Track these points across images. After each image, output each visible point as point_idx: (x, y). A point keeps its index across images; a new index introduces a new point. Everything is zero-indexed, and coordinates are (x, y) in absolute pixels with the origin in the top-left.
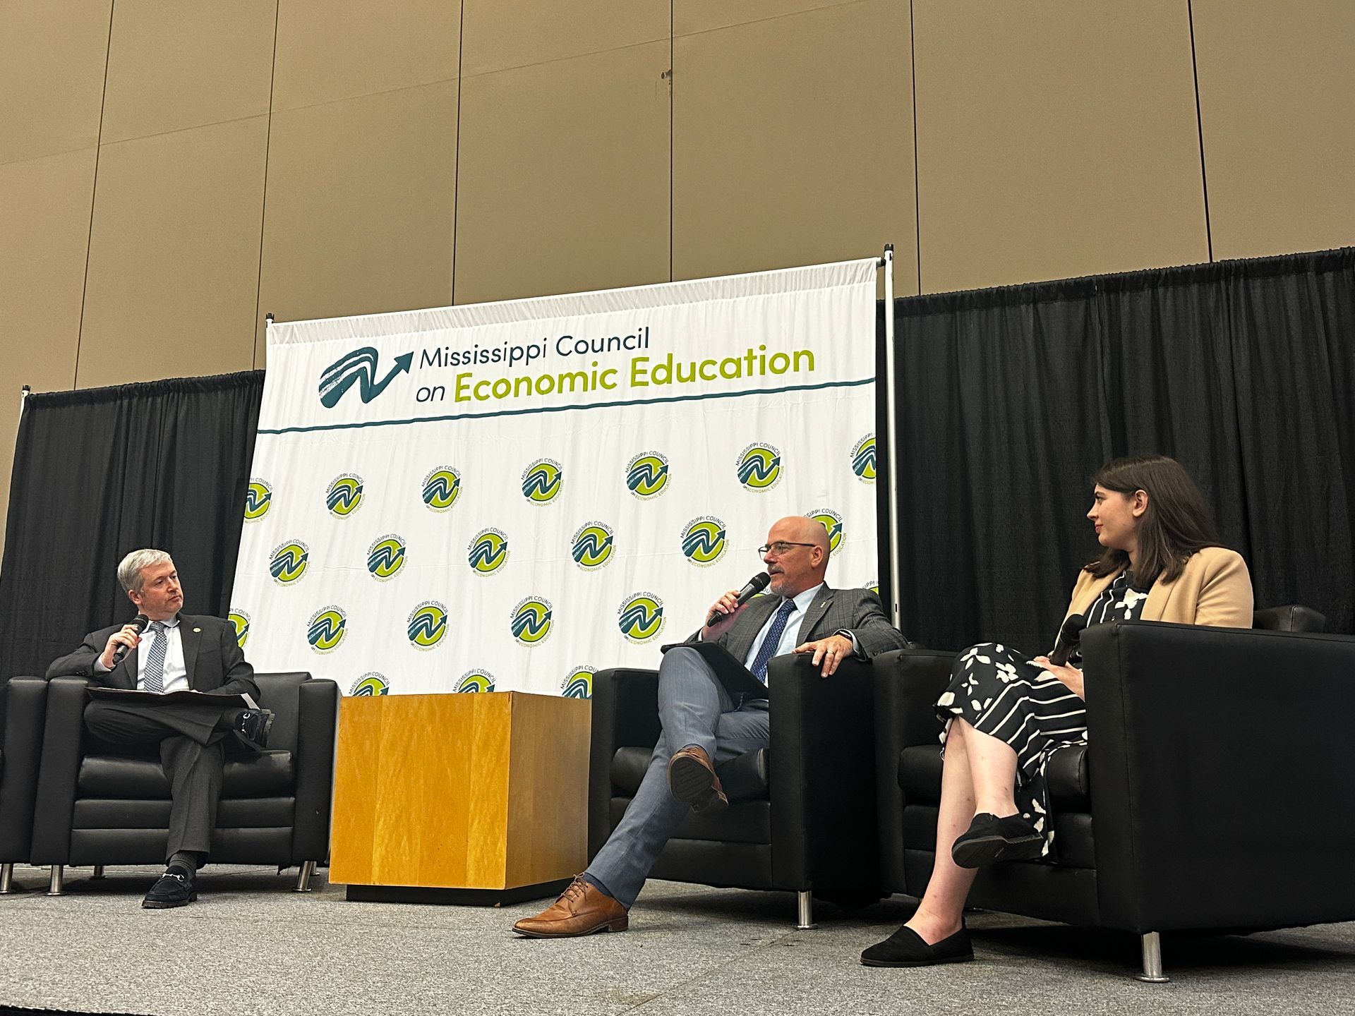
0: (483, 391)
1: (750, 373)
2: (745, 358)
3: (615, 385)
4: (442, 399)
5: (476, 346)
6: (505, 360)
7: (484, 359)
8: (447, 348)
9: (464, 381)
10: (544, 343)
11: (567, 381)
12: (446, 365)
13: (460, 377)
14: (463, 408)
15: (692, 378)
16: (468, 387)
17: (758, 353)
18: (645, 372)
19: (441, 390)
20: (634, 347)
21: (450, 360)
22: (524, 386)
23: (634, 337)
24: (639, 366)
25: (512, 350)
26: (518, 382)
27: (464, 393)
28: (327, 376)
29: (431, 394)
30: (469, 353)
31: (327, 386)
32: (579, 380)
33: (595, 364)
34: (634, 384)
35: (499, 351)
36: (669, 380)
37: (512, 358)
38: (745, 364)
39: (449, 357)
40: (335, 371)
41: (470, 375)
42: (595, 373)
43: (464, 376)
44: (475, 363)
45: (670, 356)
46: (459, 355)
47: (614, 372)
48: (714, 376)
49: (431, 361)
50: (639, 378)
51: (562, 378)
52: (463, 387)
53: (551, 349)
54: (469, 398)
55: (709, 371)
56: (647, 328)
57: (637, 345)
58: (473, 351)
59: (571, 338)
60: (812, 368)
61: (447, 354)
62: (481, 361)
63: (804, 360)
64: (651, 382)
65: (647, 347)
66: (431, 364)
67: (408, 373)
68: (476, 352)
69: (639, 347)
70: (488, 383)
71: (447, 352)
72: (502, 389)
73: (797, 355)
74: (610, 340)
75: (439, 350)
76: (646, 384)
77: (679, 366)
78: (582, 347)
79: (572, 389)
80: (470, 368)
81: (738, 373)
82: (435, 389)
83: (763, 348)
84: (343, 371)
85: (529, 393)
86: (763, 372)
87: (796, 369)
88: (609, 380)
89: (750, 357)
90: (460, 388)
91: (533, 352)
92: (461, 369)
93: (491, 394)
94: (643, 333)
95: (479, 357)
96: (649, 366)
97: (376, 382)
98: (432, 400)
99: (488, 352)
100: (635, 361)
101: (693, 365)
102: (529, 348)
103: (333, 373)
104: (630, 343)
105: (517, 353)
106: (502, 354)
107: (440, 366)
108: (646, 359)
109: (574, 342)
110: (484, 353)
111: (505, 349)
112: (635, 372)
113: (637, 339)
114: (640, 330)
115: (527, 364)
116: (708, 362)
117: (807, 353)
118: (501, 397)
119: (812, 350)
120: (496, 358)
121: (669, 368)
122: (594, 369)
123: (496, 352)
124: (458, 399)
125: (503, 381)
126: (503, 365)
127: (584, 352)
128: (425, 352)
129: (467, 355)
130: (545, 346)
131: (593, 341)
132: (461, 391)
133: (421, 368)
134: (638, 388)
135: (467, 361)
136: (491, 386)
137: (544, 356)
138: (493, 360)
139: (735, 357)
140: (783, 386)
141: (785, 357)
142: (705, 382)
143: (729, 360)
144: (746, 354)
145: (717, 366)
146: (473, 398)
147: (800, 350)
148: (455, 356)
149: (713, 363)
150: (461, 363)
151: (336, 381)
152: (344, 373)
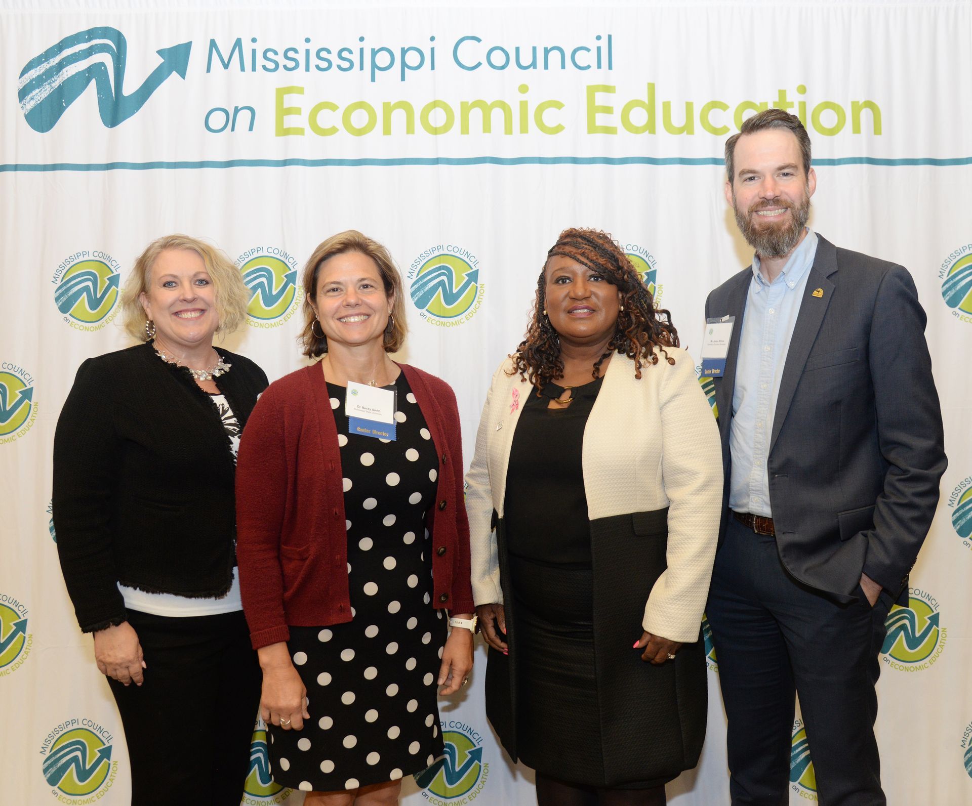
0: (326, 119)
3: (558, 129)
4: (251, 129)
5: (308, 40)
6: (362, 68)
7: (324, 65)
8: (254, 40)
9: (291, 100)
10: (432, 44)
11: (476, 115)
12: (254, 69)
14: (293, 148)
15: (688, 128)
16: (297, 111)
17: (793, 96)
18: (608, 110)
19: (248, 113)
20: (589, 67)
21: (260, 61)
22: (398, 117)
23: (588, 50)
24: (600, 99)
25: (374, 53)
26: (388, 109)
27: (291, 121)
28: (34, 73)
29: (231, 121)
30: (296, 51)
31: (34, 93)
32: (497, 115)
33: (523, 89)
34: (592, 128)
35: (351, 52)
36: (650, 127)
37: (374, 66)
39: (259, 55)
40: (45, 66)
41: (300, 91)
42: (524, 105)
43: (289, 90)
44: (307, 69)
45: (652, 88)
46: (276, 53)
47: (558, 105)
48: (724, 129)
49: (226, 60)
50: (601, 119)
51: (466, 108)
52: (290, 111)
53: (444, 57)
54: (300, 131)
55: (716, 118)
56: (610, 37)
57: (594, 64)
58: (302, 47)
59: (479, 40)
60: (877, 130)
61: (254, 51)
62: (317, 67)
64: (621, 129)
65: (610, 68)
66: (226, 66)
67: (184, 78)
68: (308, 51)
69: (599, 66)
70: (333, 107)
71: (254, 46)
73: (856, 108)
74: (547, 51)
75: (238, 43)
76: (610, 130)
77: (667, 106)
78: (498, 58)
79: (487, 128)
80: (299, 77)
82: (237, 110)
83: (802, 90)
84: (60, 66)
85: (410, 129)
87: (857, 129)
88: (550, 117)
89: (783, 104)
90: (283, 111)
91: (412, 59)
92: (281, 78)
93: (340, 125)
94: (604, 43)
95: (314, 61)
96: (617, 102)
97: (128, 90)
98: (233, 129)
99: (329, 52)
100: (592, 90)
101: (689, 106)
102: (404, 52)
103: (43, 70)
104: (582, 58)
105: (383, 59)
106: (355, 58)
107: (243, 69)
108: (608, 89)
109: (485, 47)
110: (323, 54)
111: (362, 50)
112: (592, 110)
113: (594, 52)
114: (599, 38)
115: (403, 79)
116: (714, 105)
117: (870, 105)
118: (359, 132)
119: (880, 103)
120: (346, 65)
121: (651, 109)
122: (523, 97)
123: (345, 54)
124: (282, 131)
125: (361, 105)
126: (359, 77)
127: (503, 68)
128: (213, 44)
129: (291, 54)
130: (433, 49)
131: (517, 49)
132: (285, 118)
133: (208, 70)
134: (599, 137)
135: (291, 64)
136: (340, 113)
137: (433, 68)
138: (339, 67)
139: (758, 101)
140: (836, 156)
141: (838, 110)
142: (711, 137)
143: (748, 105)
144: (776, 98)
145: (730, 113)
146: (308, 131)
147: (861, 99)
148: (270, 55)
149: (723, 106)
150: (281, 68)
151: (49, 84)
152: (64, 70)
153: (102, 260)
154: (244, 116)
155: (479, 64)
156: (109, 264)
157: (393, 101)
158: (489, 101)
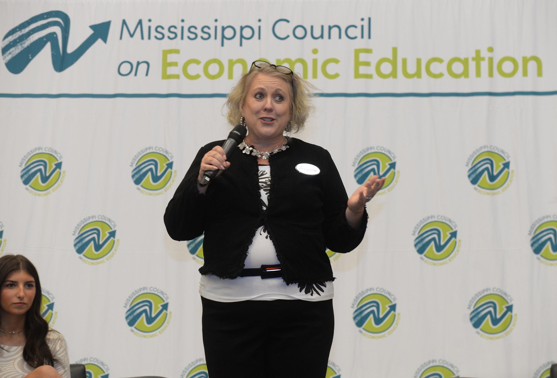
0: (193, 69)
1: (478, 74)
2: (473, 59)
3: (336, 76)
4: (147, 75)
5: (183, 21)
6: (216, 38)
7: (193, 36)
8: (150, 21)
9: (171, 58)
10: (259, 24)
12: (149, 38)
13: (166, 53)
14: (173, 87)
15: (418, 74)
16: (175, 64)
17: (485, 54)
18: (367, 64)
19: (145, 65)
20: (355, 38)
21: (153, 33)
22: (238, 68)
23: (355, 27)
24: (363, 57)
25: (224, 29)
26: (231, 63)
27: (171, 70)
28: (11, 38)
29: (134, 68)
30: (175, 27)
31: (11, 50)
32: (298, 67)
33: (315, 51)
34: (357, 75)
35: (209, 28)
36: (394, 74)
37: (223, 37)
38: (472, 65)
39: (153, 30)
40: (19, 33)
41: (177, 51)
42: (315, 61)
43: (171, 51)
44: (182, 38)
45: (395, 50)
47: (336, 61)
48: (441, 75)
49: (132, 32)
50: (363, 70)
52: (171, 64)
53: (267, 31)
54: (177, 77)
55: (436, 68)
56: (370, 19)
57: (359, 35)
58: (179, 25)
59: (288, 21)
60: (540, 73)
61: (150, 28)
62: (189, 38)
63: (532, 66)
64: (375, 75)
65: (369, 37)
66: (132, 36)
67: (106, 43)
68: (183, 28)
69: (362, 37)
70: (197, 62)
71: (150, 24)
72: (214, 69)
73: (526, 60)
74: (330, 28)
75: (140, 22)
76: (368, 76)
77: (404, 61)
78: (300, 32)
80: (177, 43)
81: (465, 74)
82: (138, 64)
83: (491, 50)
84: (28, 34)
86: (491, 74)
87: (525, 74)
88: (331, 69)
89: (478, 58)
90: (166, 64)
91: (247, 33)
92: (166, 44)
93: (201, 73)
94: (365, 23)
95: (186, 33)
96: (373, 59)
97: (70, 49)
98: (136, 75)
99: (196, 28)
100: (358, 52)
101: (419, 61)
102: (242, 28)
103: (17, 37)
104: (352, 32)
105: (229, 33)
106: (212, 32)
107: (142, 38)
108: (368, 51)
109: (292, 25)
110: (192, 30)
111: (216, 27)
112: (358, 64)
113: (359, 29)
114: (362, 20)
115: (241, 45)
116: (435, 60)
117: (535, 59)
118: (213, 77)
119: (540, 56)
120: (206, 36)
121: (394, 62)
122: (315, 56)
123: (206, 30)
124: (166, 76)
125: (215, 61)
126: (214, 43)
127: (303, 38)
128: (124, 22)
129: (172, 29)
130: (260, 27)
131: (312, 27)
132: (169, 69)
133: (121, 38)
134: (362, 81)
135: (172, 36)
136: (201, 66)
137: (259, 38)
138: (202, 38)
139: (462, 57)
140: (512, 90)
141: (514, 61)
142: (432, 80)
143: (456, 59)
144: (474, 55)
145: (445, 65)
146: (182, 76)
147: (529, 55)
148: (159, 29)
149: (440, 61)
150: (166, 38)
151: (21, 45)
152: (31, 37)
153: (51, 153)
154: (143, 68)
155: (288, 36)
156: (56, 156)
157: (235, 59)
158: (293, 59)
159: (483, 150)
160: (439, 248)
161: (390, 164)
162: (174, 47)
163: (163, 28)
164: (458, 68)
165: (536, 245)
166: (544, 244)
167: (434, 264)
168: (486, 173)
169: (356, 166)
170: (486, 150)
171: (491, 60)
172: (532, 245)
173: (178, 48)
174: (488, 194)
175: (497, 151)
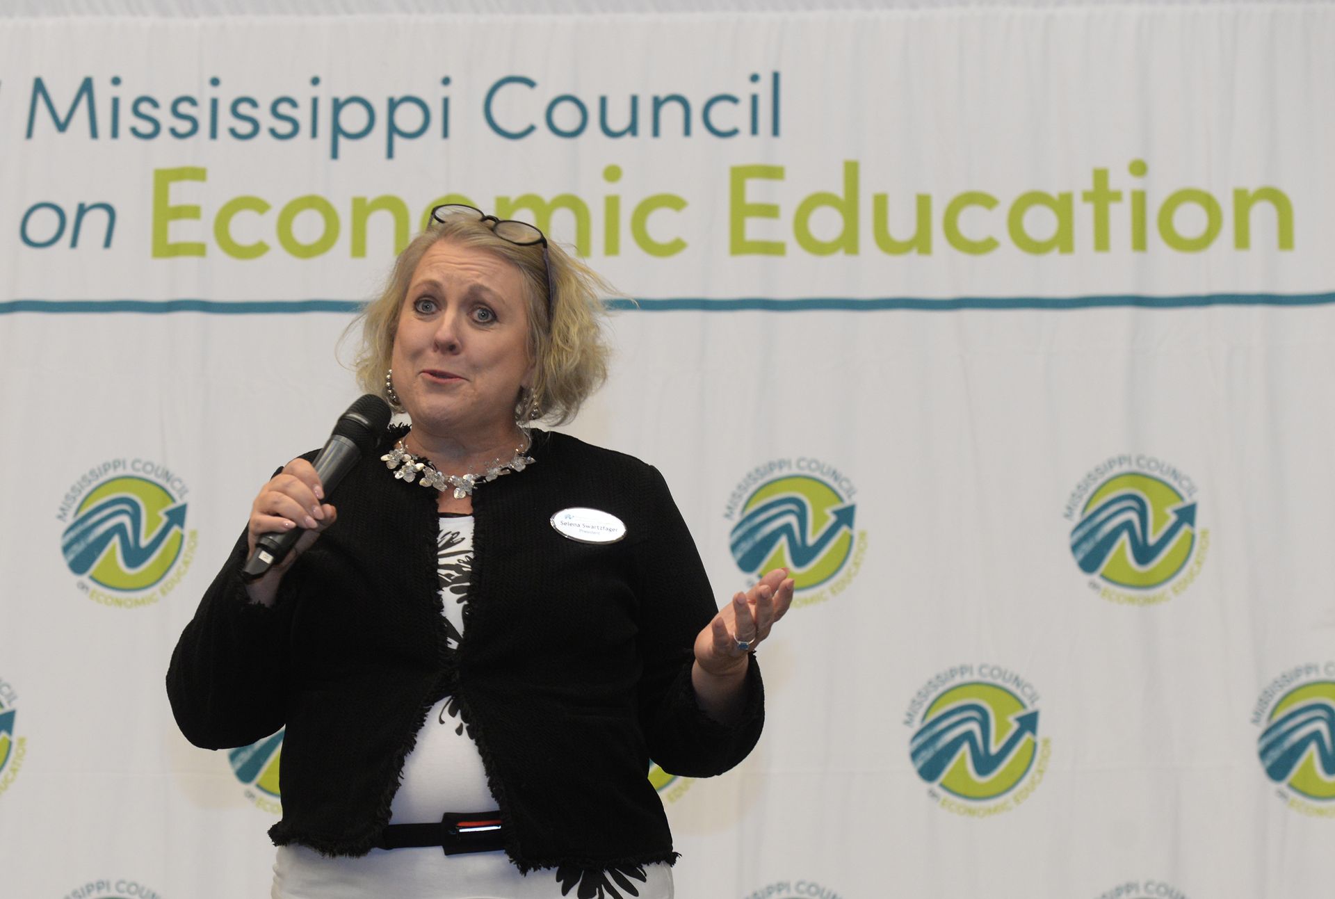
0: (245, 228)
1: (1102, 242)
2: (1087, 197)
3: (676, 246)
4: (108, 243)
5: (215, 82)
6: (314, 134)
7: (245, 128)
8: (116, 81)
9: (180, 194)
10: (444, 91)
12: (115, 134)
13: (164, 178)
14: (184, 280)
15: (921, 243)
16: (193, 212)
17: (1122, 181)
18: (770, 211)
19: (103, 216)
20: (734, 132)
21: (127, 119)
22: (380, 224)
23: (734, 100)
24: (755, 191)
25: (338, 106)
26: (362, 209)
27: (180, 231)
29: (69, 225)
30: (193, 102)
32: (563, 220)
33: (612, 174)
34: (739, 245)
35: (294, 104)
36: (848, 242)
37: (337, 130)
38: (1084, 214)
39: (125, 109)
41: (198, 174)
42: (612, 204)
43: (182, 174)
44: (214, 135)
45: (852, 171)
47: (676, 203)
48: (989, 245)
49: (62, 116)
50: (755, 229)
51: (505, 208)
52: (178, 213)
53: (466, 114)
54: (199, 250)
55: (973, 223)
56: (776, 77)
57: (745, 126)
58: (205, 95)
59: (531, 84)
60: (1286, 240)
61: (116, 102)
62: (233, 132)
63: (1262, 216)
64: (793, 247)
65: (776, 131)
66: (62, 127)
68: (214, 103)
69: (754, 130)
70: (259, 206)
71: (116, 91)
72: (308, 227)
73: (1243, 201)
74: (658, 103)
75: (87, 87)
76: (772, 249)
77: (881, 202)
78: (566, 117)
80: (197, 150)
81: (1064, 241)
82: (82, 210)
83: (1139, 168)
86: (1140, 243)
87: (1242, 241)
88: (661, 226)
89: (1101, 195)
90: (165, 213)
91: (408, 118)
92: (166, 152)
93: (272, 240)
94: (764, 89)
95: (226, 120)
96: (788, 196)
98: (74, 243)
99: (254, 104)
100: (740, 176)
101: (923, 203)
102: (393, 105)
104: (723, 116)
105: (353, 118)
106: (303, 115)
107: (94, 134)
108: (772, 173)
109: (543, 97)
110: (244, 109)
111: (315, 102)
112: (740, 210)
113: (745, 107)
114: (755, 78)
115: (390, 154)
116: (971, 198)
117: (1274, 196)
118: (306, 252)
119: (1286, 187)
120: (285, 128)
121: (849, 207)
122: (612, 189)
123: (284, 109)
124: (164, 248)
125: (311, 202)
126: (309, 150)
127: (575, 134)
128: (39, 86)
129: (184, 108)
130: (446, 102)
131: (603, 101)
132: (172, 225)
133: (29, 134)
134: (753, 262)
135: (184, 126)
136: (272, 217)
137: (445, 134)
138: (273, 132)
139: (1054, 191)
140: (1203, 290)
141: (1208, 202)
142: (963, 258)
143: (1035, 198)
144: (1089, 185)
145: (1001, 213)
146: (214, 248)
147: (1252, 184)
148: (145, 108)
149: (988, 201)
150: (165, 133)
154: (95, 222)
155: (531, 129)
157: (371, 195)
158: (548, 197)
159: (1117, 470)
160: (985, 763)
161: (837, 513)
162: (188, 162)
163: (155, 104)
164: (1041, 223)
165: (1275, 754)
166: (1296, 751)
167: (971, 812)
168: (1125, 537)
169: (737, 518)
170: (1125, 468)
171: (1140, 199)
172: (1263, 754)
173: (199, 164)
174: (1131, 600)
175: (1157, 474)
